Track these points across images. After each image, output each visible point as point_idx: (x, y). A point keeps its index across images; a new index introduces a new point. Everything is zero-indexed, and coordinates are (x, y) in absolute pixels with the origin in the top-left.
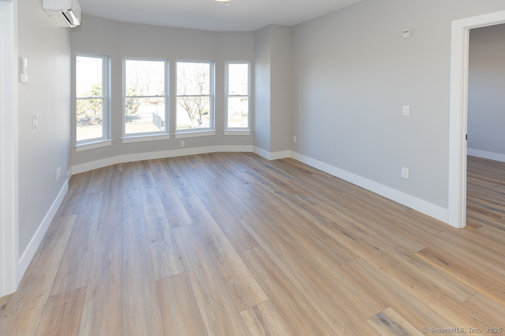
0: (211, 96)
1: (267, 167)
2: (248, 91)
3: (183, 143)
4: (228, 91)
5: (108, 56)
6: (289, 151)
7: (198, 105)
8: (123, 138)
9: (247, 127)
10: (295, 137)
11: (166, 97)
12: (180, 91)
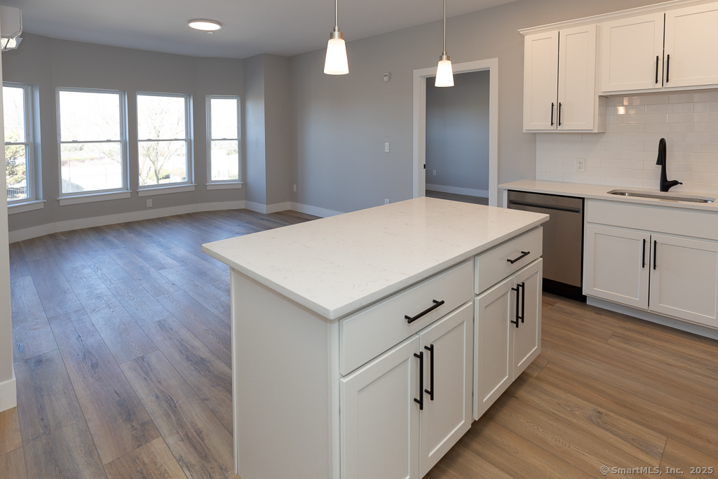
0: (187, 140)
1: (263, 219)
2: (238, 133)
3: (149, 202)
4: (210, 133)
5: (32, 86)
6: (289, 202)
7: (153, 163)
8: (60, 198)
9: (237, 178)
10: (295, 186)
11: (123, 142)
12: (142, 133)
